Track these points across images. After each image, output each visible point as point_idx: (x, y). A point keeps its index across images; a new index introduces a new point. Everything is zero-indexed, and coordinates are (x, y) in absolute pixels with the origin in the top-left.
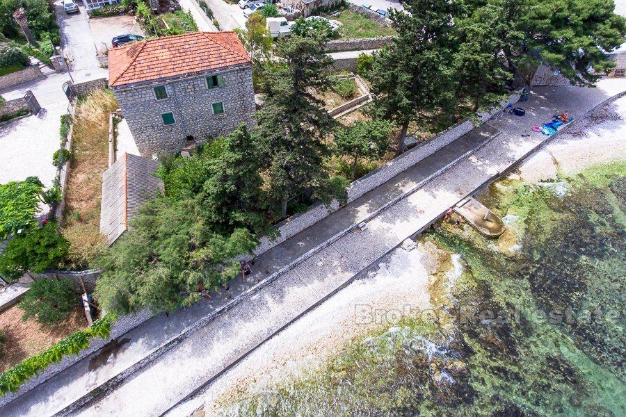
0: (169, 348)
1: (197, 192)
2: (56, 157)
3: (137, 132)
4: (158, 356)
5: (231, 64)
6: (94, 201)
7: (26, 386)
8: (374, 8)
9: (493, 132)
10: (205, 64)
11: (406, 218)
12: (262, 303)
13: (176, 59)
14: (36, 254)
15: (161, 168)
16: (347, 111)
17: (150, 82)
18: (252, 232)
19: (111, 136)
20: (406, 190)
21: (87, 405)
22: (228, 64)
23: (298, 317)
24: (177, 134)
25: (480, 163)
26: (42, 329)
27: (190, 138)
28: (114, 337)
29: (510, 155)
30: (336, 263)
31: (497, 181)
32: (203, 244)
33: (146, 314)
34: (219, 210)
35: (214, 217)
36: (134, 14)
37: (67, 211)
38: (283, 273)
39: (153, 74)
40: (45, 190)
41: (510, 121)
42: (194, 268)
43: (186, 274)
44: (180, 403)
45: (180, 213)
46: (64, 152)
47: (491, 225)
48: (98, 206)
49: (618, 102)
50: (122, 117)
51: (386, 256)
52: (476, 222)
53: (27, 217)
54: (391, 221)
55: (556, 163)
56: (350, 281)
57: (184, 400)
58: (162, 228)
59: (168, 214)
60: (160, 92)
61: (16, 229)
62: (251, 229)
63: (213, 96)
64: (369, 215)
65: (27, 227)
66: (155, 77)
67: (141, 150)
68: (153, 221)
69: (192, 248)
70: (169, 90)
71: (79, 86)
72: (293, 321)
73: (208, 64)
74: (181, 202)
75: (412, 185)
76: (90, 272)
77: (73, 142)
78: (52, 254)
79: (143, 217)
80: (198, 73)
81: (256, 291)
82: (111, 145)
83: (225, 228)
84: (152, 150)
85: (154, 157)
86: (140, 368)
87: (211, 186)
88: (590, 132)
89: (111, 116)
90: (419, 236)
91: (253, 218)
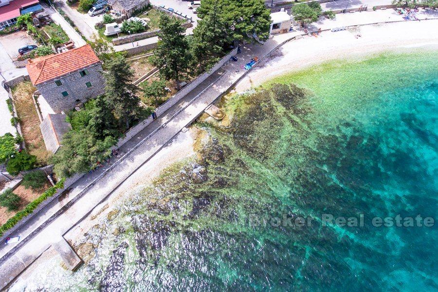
0: (89, 188)
1: (87, 125)
2: (12, 122)
3: (51, 103)
4: (86, 192)
5: (90, 64)
6: (39, 139)
7: (35, 211)
8: (167, 7)
9: (224, 71)
10: (78, 66)
11: (184, 119)
12: (125, 164)
13: (62, 66)
14: (23, 163)
15: (67, 117)
16: (155, 72)
17: (53, 80)
18: (114, 137)
19: (36, 106)
20: (183, 107)
21: (62, 213)
22: (88, 65)
23: (140, 166)
24: (71, 100)
25: (217, 88)
26: (33, 192)
27: (78, 101)
28: (65, 188)
29: (230, 82)
30: (155, 142)
31: (225, 95)
32: (94, 145)
33: (76, 177)
34: (98, 131)
35: (97, 134)
36: (25, 30)
37: (27, 145)
38: (132, 151)
39: (53, 76)
40: (14, 138)
41: (232, 65)
42: (92, 155)
43: (90, 157)
44: (98, 204)
45: (81, 135)
46: (16, 118)
47: (219, 115)
48: (42, 140)
49: (283, 46)
50: (39, 95)
51: (175, 136)
52: (213, 115)
53: (13, 150)
54: (177, 121)
55: (251, 82)
56: (161, 149)
57: (100, 203)
58: (75, 142)
59: (76, 137)
60: (59, 83)
61: (10, 156)
62: (113, 136)
63: (85, 80)
64: (167, 120)
65: (15, 154)
66: (55, 77)
67: (55, 111)
68: (71, 141)
69: (90, 147)
70: (62, 81)
71: (10, 82)
72: (138, 168)
73: (79, 66)
74: (81, 130)
75: (186, 104)
76: (48, 166)
77: (18, 113)
78: (30, 162)
79: (65, 140)
80: (75, 71)
81: (122, 160)
82: (38, 110)
83: (102, 138)
84: (61, 110)
85: (63, 113)
86: (79, 197)
87: (92, 122)
88: (268, 64)
89: (33, 95)
90: (189, 126)
91: (113, 131)
